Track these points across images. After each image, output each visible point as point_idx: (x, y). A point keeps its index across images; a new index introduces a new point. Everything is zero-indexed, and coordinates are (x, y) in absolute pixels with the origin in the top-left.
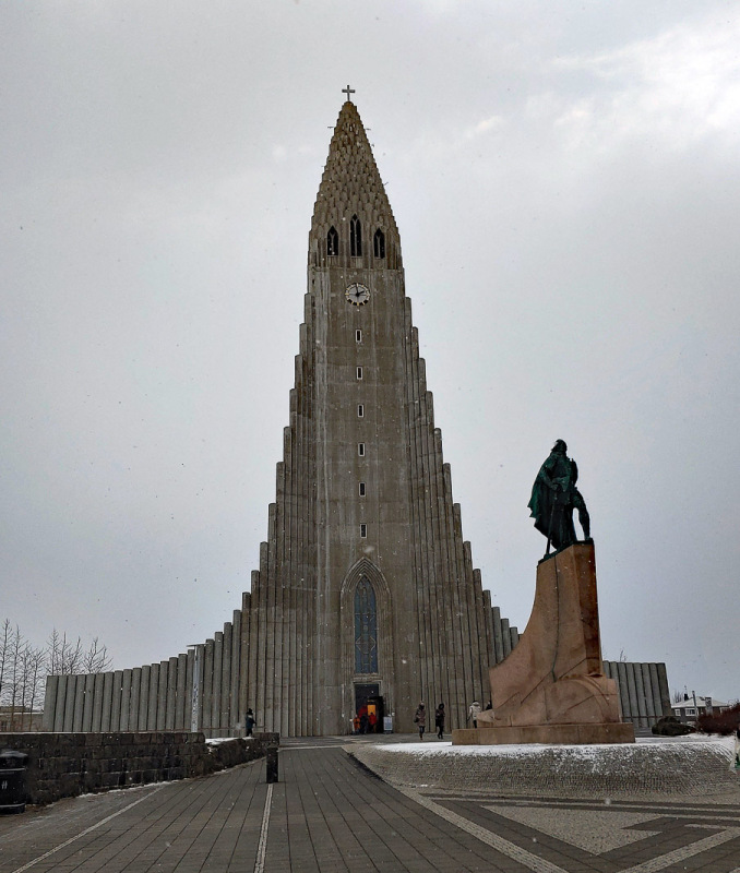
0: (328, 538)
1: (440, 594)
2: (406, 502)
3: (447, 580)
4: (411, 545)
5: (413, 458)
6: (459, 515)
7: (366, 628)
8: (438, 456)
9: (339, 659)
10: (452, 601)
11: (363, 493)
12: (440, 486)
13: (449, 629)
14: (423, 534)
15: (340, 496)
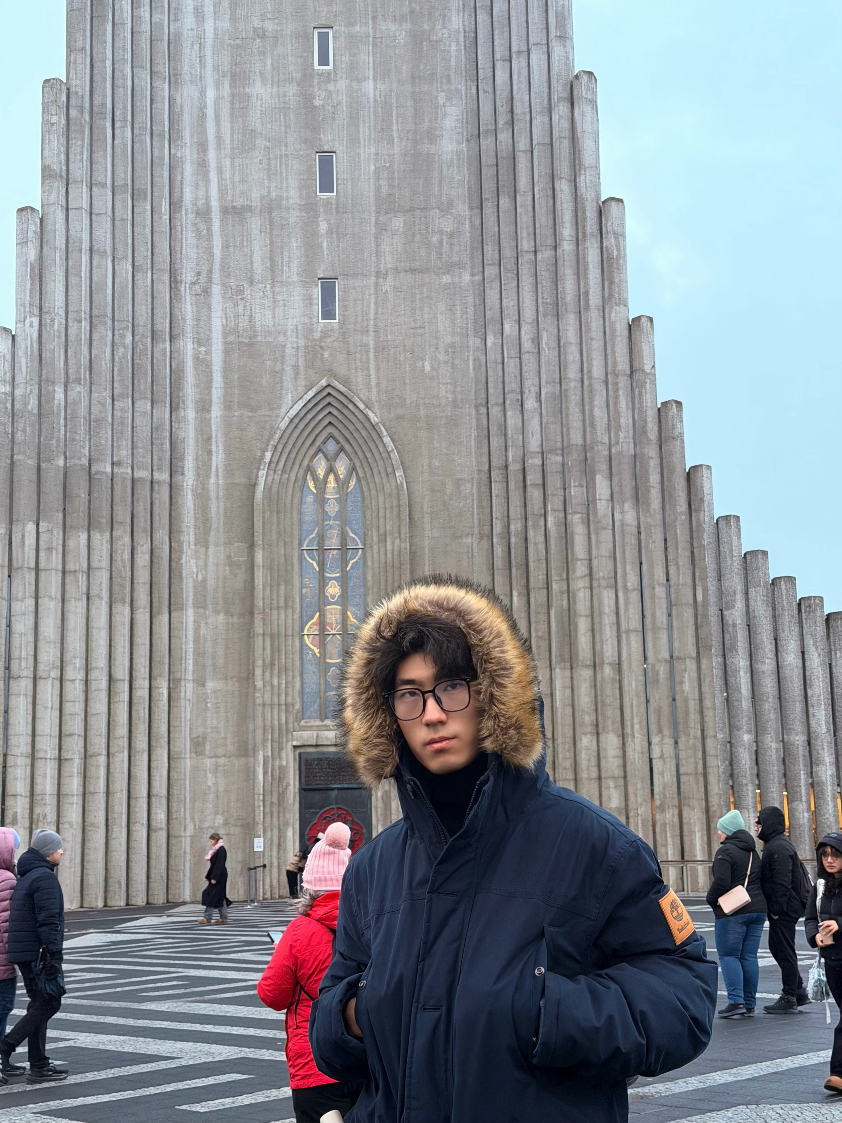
0: (217, 323)
1: (554, 483)
2: (462, 209)
3: (576, 438)
4: (475, 342)
5: (484, 72)
6: (620, 236)
7: (333, 590)
8: (557, 51)
9: (249, 677)
10: (590, 504)
11: (327, 186)
12: (563, 148)
13: (580, 585)
14: (509, 303)
15: (255, 194)
